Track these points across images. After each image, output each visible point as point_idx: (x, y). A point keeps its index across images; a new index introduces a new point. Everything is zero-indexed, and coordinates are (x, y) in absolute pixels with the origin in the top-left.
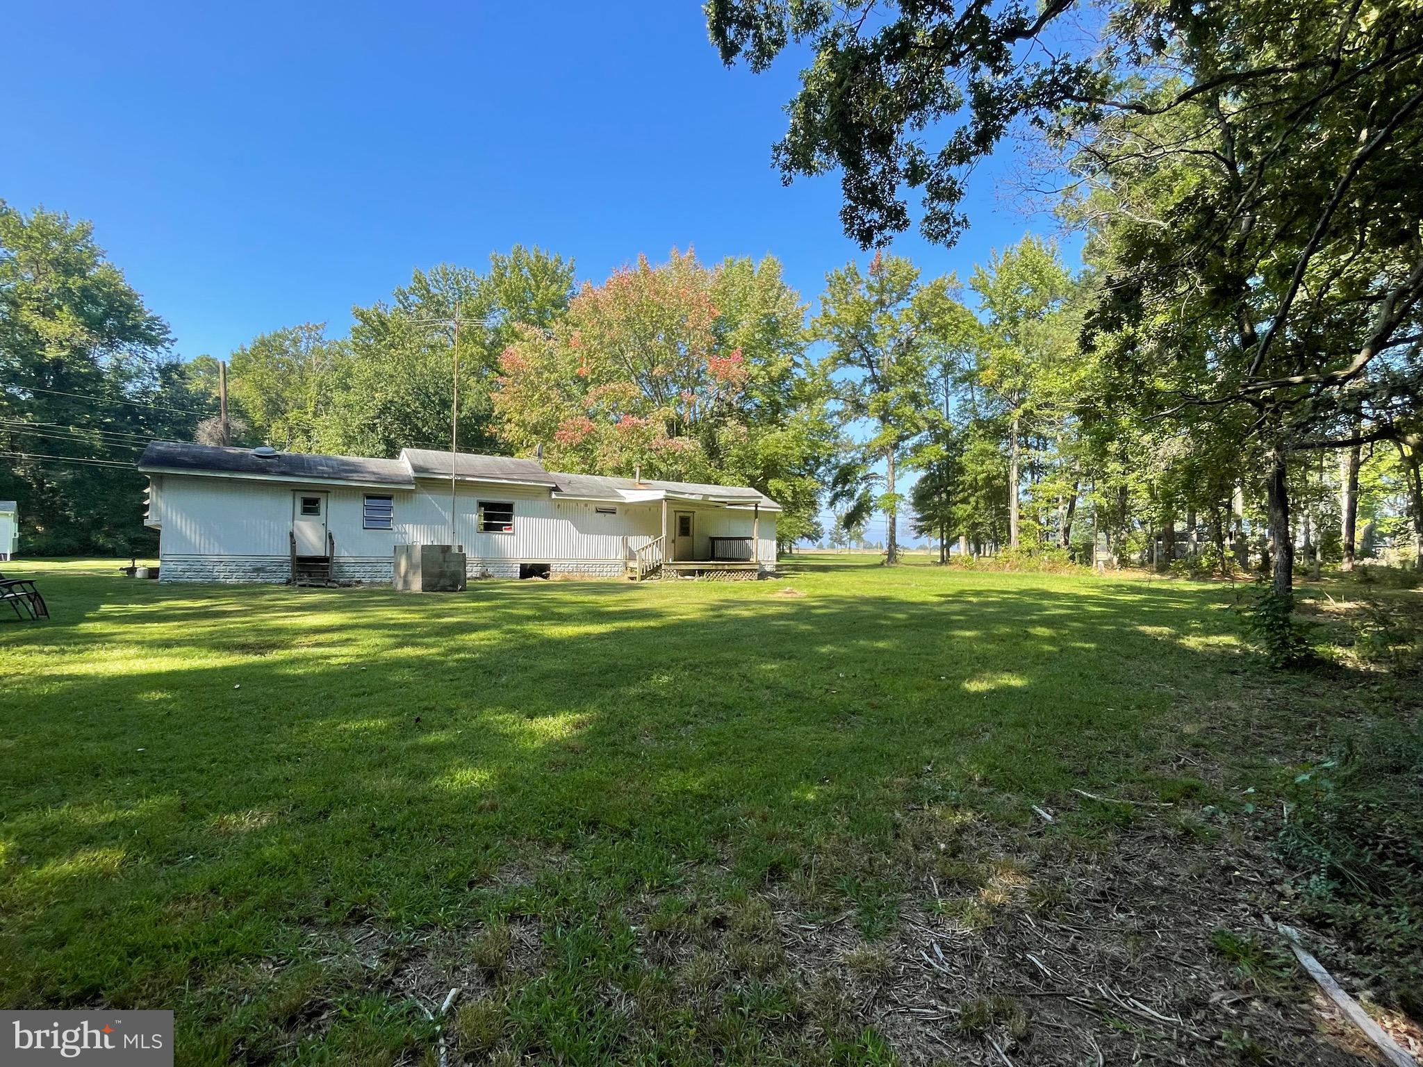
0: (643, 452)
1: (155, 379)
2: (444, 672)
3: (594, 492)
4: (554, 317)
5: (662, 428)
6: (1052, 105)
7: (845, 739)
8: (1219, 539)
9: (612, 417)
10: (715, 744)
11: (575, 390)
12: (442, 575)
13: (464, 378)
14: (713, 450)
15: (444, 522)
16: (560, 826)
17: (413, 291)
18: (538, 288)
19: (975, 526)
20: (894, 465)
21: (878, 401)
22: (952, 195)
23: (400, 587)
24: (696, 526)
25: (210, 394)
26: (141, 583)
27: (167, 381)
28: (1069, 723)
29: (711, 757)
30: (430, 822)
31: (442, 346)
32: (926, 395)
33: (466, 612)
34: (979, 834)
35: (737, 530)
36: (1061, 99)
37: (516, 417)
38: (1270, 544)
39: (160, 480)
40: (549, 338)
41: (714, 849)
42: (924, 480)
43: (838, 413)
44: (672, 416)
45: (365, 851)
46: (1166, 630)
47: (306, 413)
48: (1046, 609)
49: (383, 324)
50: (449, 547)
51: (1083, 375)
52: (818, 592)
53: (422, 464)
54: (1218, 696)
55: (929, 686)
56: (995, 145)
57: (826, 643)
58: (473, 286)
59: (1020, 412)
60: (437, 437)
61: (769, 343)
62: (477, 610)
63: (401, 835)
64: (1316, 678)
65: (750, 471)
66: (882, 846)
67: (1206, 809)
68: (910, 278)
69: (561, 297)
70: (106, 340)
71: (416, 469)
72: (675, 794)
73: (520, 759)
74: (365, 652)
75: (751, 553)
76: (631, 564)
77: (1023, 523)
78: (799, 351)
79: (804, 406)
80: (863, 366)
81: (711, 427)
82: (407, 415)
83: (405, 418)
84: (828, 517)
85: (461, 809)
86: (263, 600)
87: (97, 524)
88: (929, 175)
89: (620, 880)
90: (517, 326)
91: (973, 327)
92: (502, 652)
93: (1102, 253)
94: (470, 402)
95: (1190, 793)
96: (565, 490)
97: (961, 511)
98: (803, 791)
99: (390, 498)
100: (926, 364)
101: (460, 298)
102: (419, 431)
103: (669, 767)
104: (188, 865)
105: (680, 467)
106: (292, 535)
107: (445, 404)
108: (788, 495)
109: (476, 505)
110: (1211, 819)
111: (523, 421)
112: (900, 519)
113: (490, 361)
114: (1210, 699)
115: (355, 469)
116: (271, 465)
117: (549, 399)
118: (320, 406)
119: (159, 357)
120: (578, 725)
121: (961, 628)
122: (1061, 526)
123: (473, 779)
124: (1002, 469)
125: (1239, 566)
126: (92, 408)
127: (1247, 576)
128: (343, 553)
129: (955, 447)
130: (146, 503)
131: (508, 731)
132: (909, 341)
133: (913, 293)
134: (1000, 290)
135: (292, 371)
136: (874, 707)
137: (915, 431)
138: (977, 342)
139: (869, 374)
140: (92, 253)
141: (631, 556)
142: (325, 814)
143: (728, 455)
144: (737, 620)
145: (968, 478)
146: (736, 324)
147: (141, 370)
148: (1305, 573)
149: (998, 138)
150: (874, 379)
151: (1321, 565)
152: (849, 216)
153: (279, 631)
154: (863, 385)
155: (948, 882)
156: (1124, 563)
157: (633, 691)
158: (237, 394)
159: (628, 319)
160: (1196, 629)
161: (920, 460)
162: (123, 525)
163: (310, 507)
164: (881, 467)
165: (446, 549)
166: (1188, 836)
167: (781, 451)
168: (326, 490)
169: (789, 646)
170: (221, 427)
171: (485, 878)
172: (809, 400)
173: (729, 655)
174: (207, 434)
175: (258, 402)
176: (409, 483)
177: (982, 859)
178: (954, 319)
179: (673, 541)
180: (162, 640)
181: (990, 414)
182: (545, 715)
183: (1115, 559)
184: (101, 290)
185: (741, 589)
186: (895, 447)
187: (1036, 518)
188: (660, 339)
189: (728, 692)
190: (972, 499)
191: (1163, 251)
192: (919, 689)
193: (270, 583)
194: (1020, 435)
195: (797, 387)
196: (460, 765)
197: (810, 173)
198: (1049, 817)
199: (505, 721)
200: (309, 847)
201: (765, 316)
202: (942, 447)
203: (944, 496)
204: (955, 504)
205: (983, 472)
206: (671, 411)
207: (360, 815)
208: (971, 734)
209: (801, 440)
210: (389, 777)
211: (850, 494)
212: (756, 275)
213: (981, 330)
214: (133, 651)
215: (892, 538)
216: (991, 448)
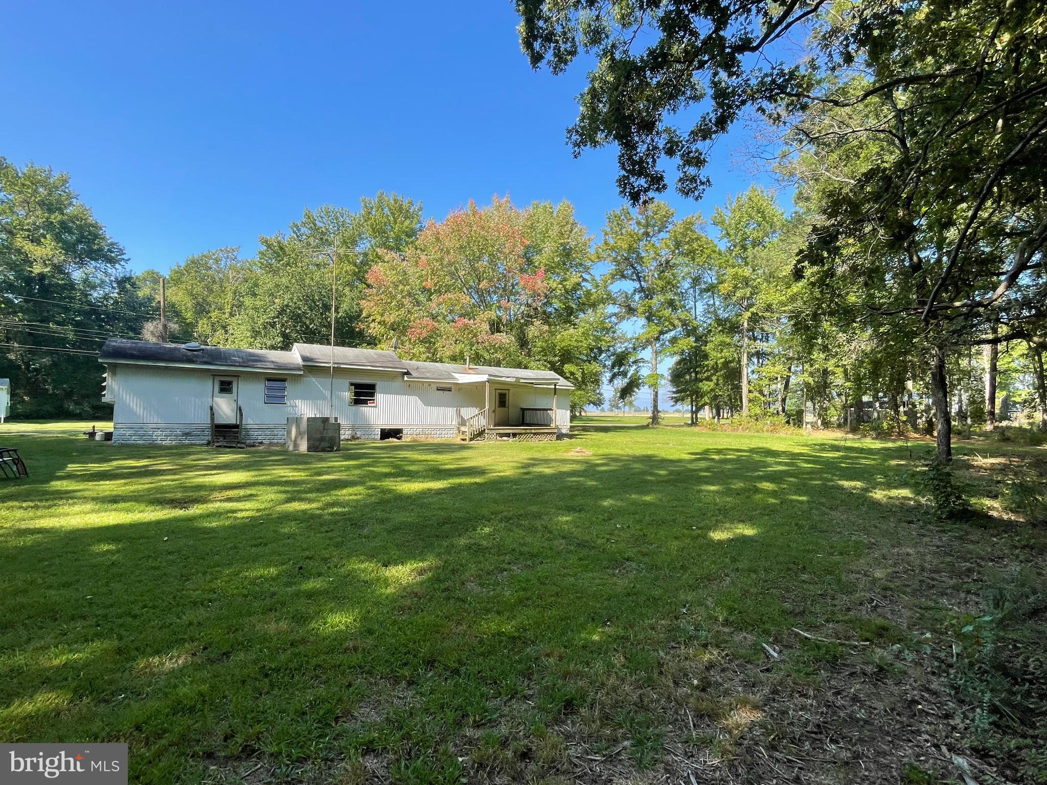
0: (472, 345)
1: (113, 288)
2: (322, 525)
3: (436, 376)
4: (407, 243)
5: (486, 327)
6: (772, 99)
7: (622, 583)
8: (896, 408)
9: (449, 318)
10: (524, 589)
11: (422, 298)
12: (322, 439)
13: (340, 288)
14: (523, 342)
15: (325, 398)
16: (405, 664)
17: (304, 224)
18: (395, 222)
19: (716, 397)
20: (657, 353)
21: (644, 306)
22: (699, 162)
23: (291, 448)
24: (511, 399)
25: (154, 299)
26: (100, 445)
27: (122, 289)
28: (789, 569)
29: (520, 601)
30: (307, 662)
31: (325, 264)
32: (680, 301)
33: (339, 470)
34: (723, 670)
35: (540, 403)
36: (778, 94)
37: (379, 318)
38: (933, 412)
39: (114, 368)
40: (403, 260)
41: (522, 686)
42: (679, 363)
43: (615, 314)
44: (493, 317)
45: (255, 689)
46: (859, 484)
47: (224, 313)
48: (769, 466)
49: (281, 249)
50: (327, 419)
51: (795, 291)
52: (601, 452)
53: (308, 355)
54: (899, 545)
55: (684, 535)
56: (730, 127)
57: (607, 497)
58: (348, 221)
59: (748, 314)
60: (319, 332)
61: (564, 264)
62: (348, 468)
63: (284, 675)
64: (971, 526)
65: (551, 358)
66: (650, 682)
67: (895, 647)
68: (667, 216)
69: (412, 229)
70: (78, 260)
71: (305, 359)
72: (493, 636)
73: (377, 604)
74: (263, 506)
75: (551, 420)
76: (463, 429)
77: (752, 395)
78: (586, 270)
79: (590, 311)
80: (634, 280)
81: (522, 326)
82: (299, 316)
83: (297, 318)
84: (608, 391)
85: (331, 651)
86: (188, 461)
87: (69, 395)
88: (682, 148)
89: (451, 715)
90: (380, 251)
91: (714, 252)
92: (366, 506)
93: (808, 199)
94: (345, 306)
95: (882, 634)
96: (414, 374)
97: (706, 386)
98: (589, 633)
99: (284, 380)
100: (680, 279)
101: (338, 229)
102: (308, 327)
103: (488, 611)
104: (120, 703)
105: (499, 356)
106: (211, 408)
107: (327, 308)
108: (579, 375)
109: (348, 385)
110: (898, 656)
111: (384, 321)
112: (661, 392)
113: (360, 275)
114: (893, 546)
115: (259, 359)
116: (197, 356)
117: (403, 305)
118: (235, 308)
119: (117, 271)
120: (421, 572)
121: (707, 483)
122: (780, 397)
123: (340, 622)
124: (736, 355)
125: (910, 429)
126: (66, 310)
127: (917, 436)
128: (249, 421)
129: (701, 339)
130: (104, 384)
131: (368, 578)
132: (667, 262)
133: (670, 227)
134: (734, 226)
135: (214, 282)
136: (644, 555)
137: (671, 328)
138: (717, 263)
139: (638, 286)
140: (69, 197)
141: (463, 422)
142: (227, 654)
143: (535, 346)
144: (542, 476)
145: (711, 363)
146: (541, 251)
147: (103, 282)
148: (959, 433)
149: (732, 122)
150: (642, 290)
151: (971, 426)
152: (623, 183)
153: (200, 487)
154: (634, 294)
155: (700, 716)
156: (826, 424)
157: (463, 541)
158: (174, 299)
159: (461, 247)
160: (881, 483)
161: (675, 349)
162: (88, 396)
163: (226, 388)
164: (647, 354)
165: (325, 420)
166: (882, 671)
167: (575, 344)
168: (237, 375)
169: (579, 501)
170: (160, 327)
171: (347, 714)
172: (594, 305)
173: (534, 509)
174: (150, 332)
175: (189, 305)
176: (299, 369)
177: (726, 693)
178: (700, 246)
179: (494, 411)
180: (110, 496)
181: (727, 315)
182: (396, 564)
183: (819, 422)
184: (74, 223)
185: (544, 448)
186: (657, 339)
187: (761, 392)
188: (485, 262)
189: (535, 542)
190: (714, 378)
191: (855, 207)
192: (676, 538)
193: (195, 445)
194: (748, 330)
195: (585, 296)
196: (331, 610)
197: (595, 146)
198: (776, 655)
199: (365, 568)
200: (213, 688)
201: (562, 244)
202: (692, 339)
203: (693, 375)
204: (701, 381)
205: (722, 358)
206: (492, 314)
207: (254, 657)
208: (715, 580)
209: (588, 334)
210: (278, 621)
211: (624, 374)
212: (555, 214)
213: (720, 254)
214: (89, 506)
215: (655, 407)
216: (728, 340)
